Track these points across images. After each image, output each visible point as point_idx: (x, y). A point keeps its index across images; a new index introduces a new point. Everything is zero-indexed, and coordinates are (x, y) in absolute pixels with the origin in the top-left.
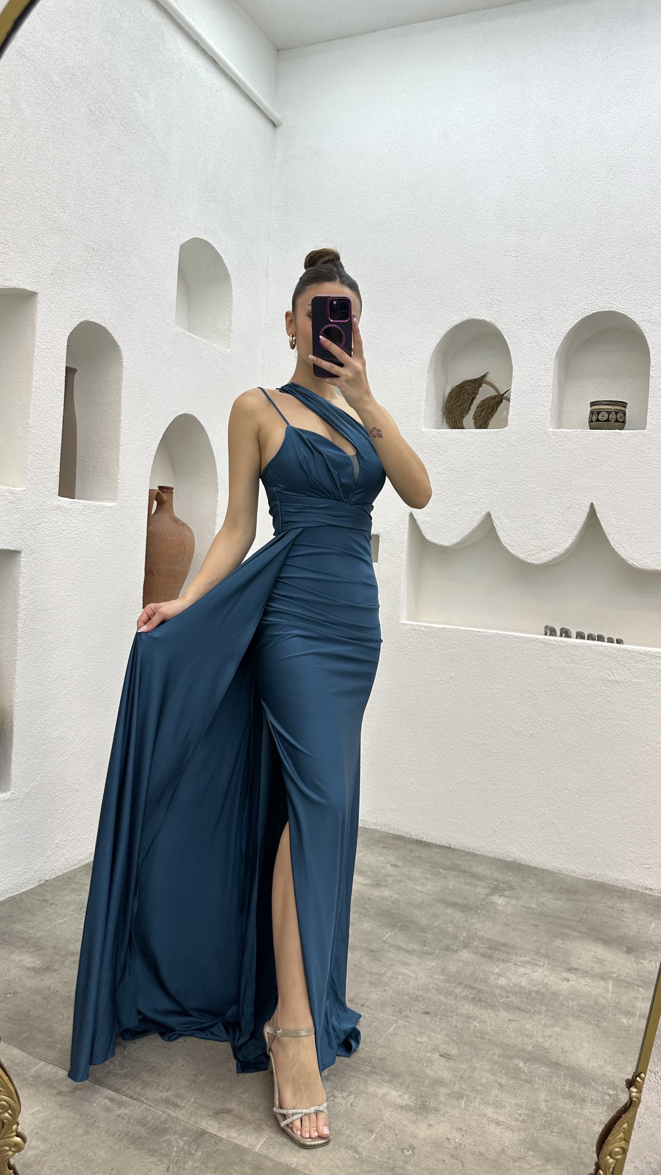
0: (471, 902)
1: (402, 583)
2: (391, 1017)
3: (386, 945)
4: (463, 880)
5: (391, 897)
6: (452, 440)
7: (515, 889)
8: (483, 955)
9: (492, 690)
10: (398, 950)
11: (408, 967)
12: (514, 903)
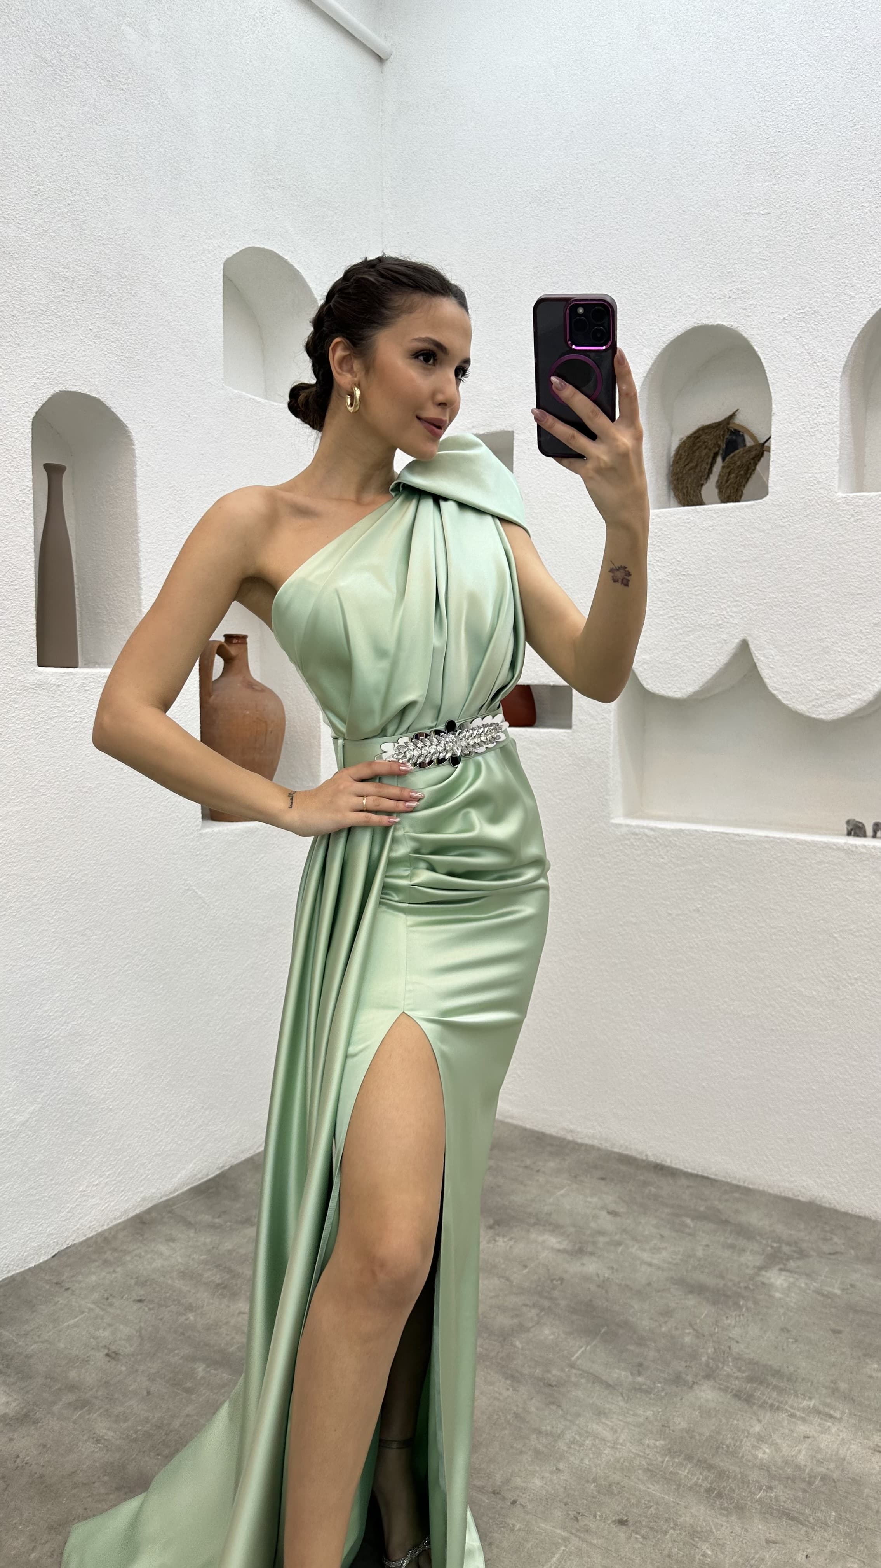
0: (730, 1284)
1: (611, 759)
2: (559, 1531)
3: (574, 1371)
4: (722, 1239)
5: (598, 1275)
6: (678, 525)
7: (808, 1256)
8: (737, 1396)
9: (763, 929)
10: (593, 1383)
11: (604, 1420)
12: (803, 1285)
